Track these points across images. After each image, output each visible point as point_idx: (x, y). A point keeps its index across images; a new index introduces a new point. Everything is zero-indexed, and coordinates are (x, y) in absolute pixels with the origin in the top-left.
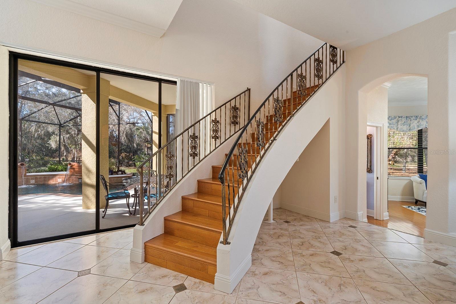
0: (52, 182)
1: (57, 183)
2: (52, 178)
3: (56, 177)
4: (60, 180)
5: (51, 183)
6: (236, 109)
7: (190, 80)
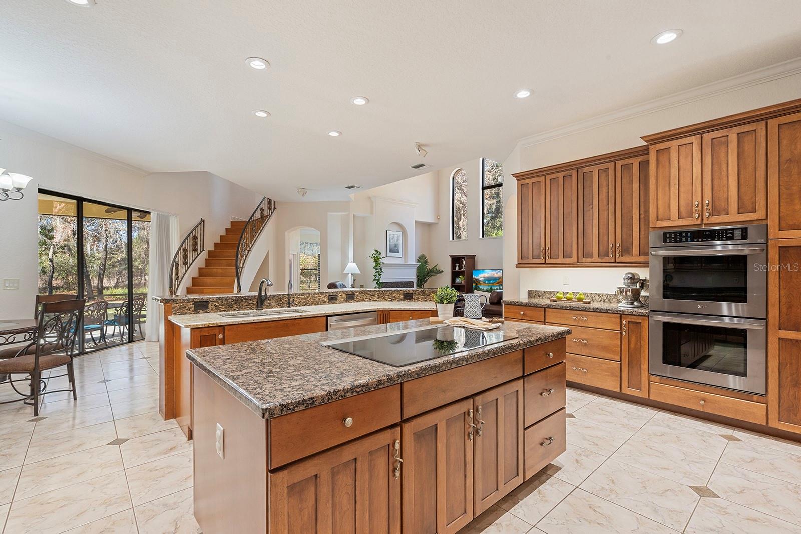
6: (195, 238)
7: (163, 214)
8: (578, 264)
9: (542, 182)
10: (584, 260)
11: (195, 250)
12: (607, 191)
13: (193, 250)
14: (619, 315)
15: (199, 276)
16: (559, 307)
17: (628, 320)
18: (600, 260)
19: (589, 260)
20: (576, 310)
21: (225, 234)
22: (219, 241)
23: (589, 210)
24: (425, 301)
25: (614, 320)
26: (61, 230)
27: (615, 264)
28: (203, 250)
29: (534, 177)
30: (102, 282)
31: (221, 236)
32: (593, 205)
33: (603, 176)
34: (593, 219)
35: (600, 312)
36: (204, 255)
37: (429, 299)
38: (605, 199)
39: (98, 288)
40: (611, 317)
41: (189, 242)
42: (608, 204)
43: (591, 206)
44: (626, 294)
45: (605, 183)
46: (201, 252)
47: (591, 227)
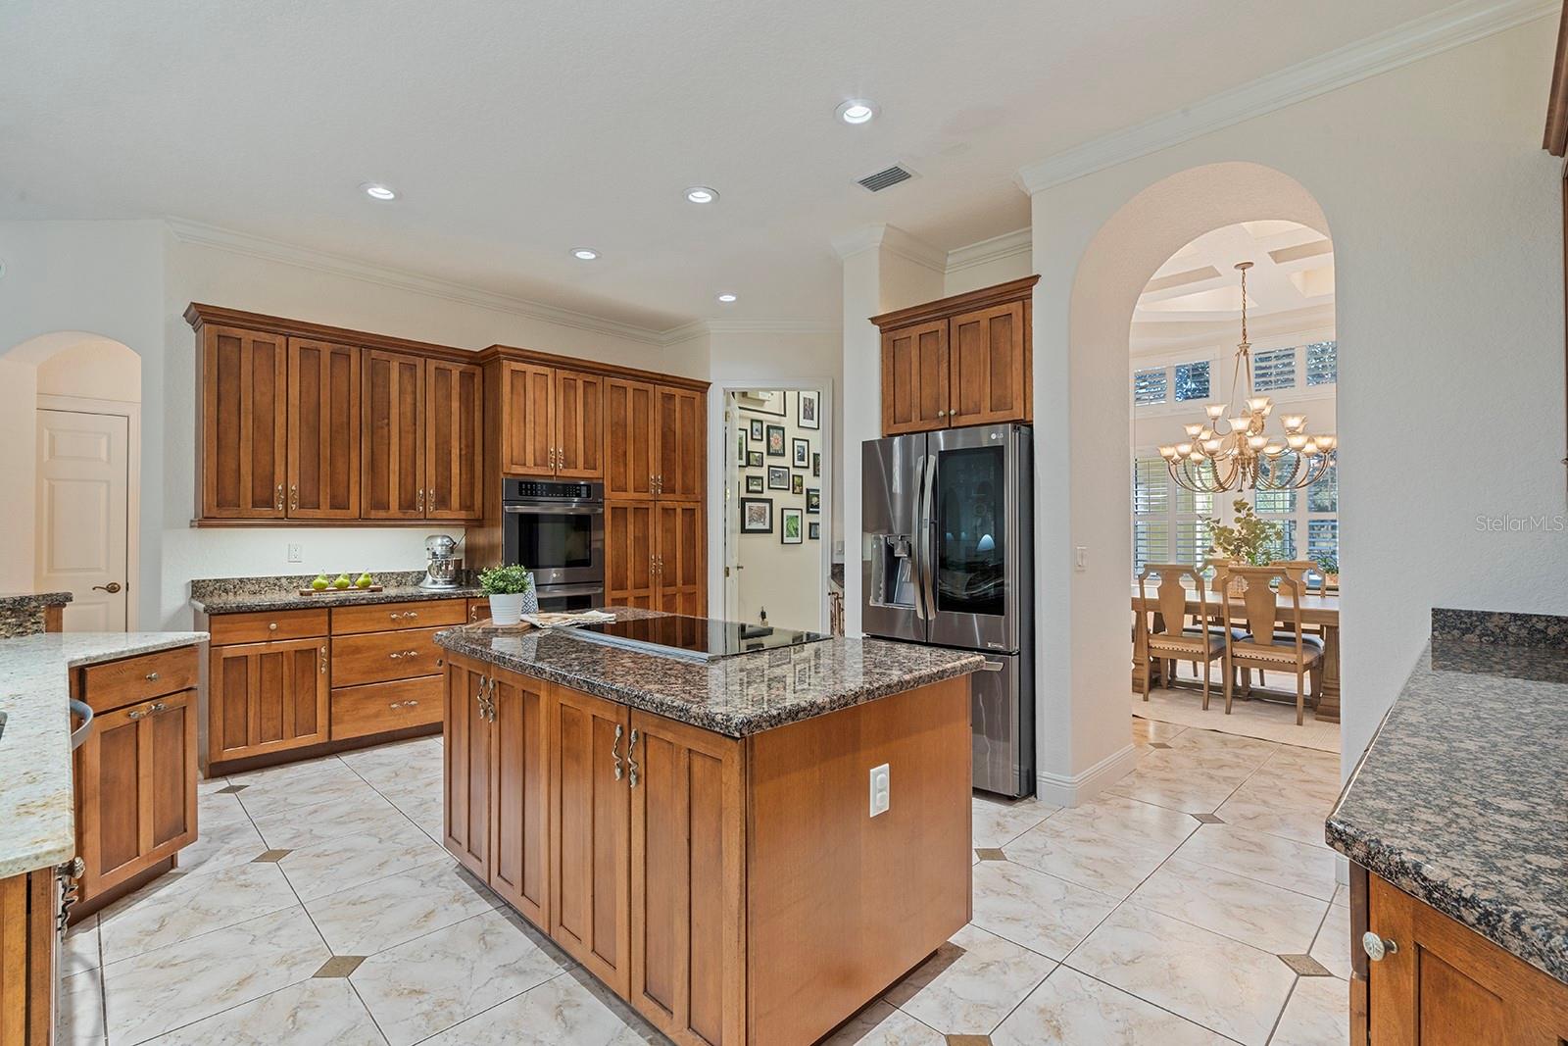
8: (362, 521)
9: (280, 347)
10: (373, 514)
12: (413, 402)
14: (465, 600)
16: (364, 602)
17: (478, 605)
18: (400, 516)
19: (382, 514)
20: (400, 602)
23: (382, 428)
24: (21, 634)
25: (457, 608)
27: (425, 521)
29: (258, 330)
32: (389, 419)
33: (407, 374)
34: (389, 444)
35: (439, 599)
37: (35, 627)
38: (409, 414)
40: (452, 605)
42: (415, 424)
43: (386, 421)
44: (447, 568)
45: (409, 389)
47: (386, 457)
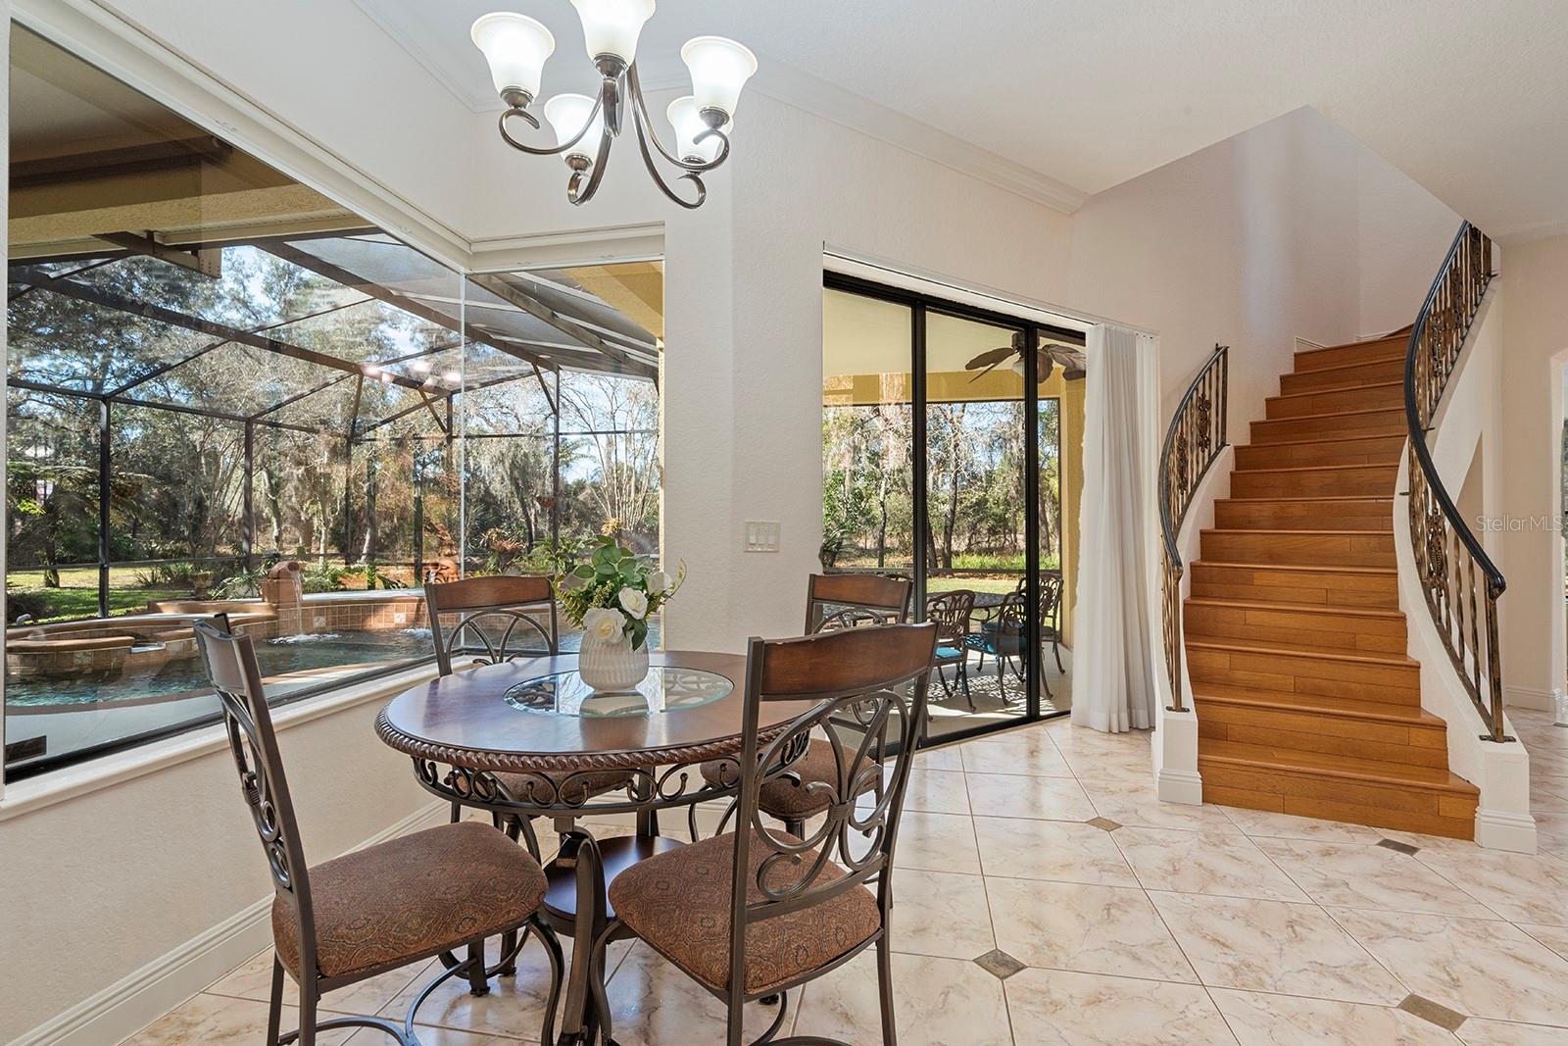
0: (376, 623)
1: (392, 626)
2: (376, 610)
3: (389, 609)
4: (400, 618)
5: (373, 627)
6: (1204, 405)
7: (1119, 328)
11: (1204, 443)
13: (1200, 444)
15: (1216, 528)
21: (1279, 395)
22: (1262, 417)
26: (894, 453)
28: (1224, 444)
30: (950, 545)
31: (1268, 401)
36: (1225, 460)
39: (944, 554)
41: (1192, 417)
46: (1219, 449)
